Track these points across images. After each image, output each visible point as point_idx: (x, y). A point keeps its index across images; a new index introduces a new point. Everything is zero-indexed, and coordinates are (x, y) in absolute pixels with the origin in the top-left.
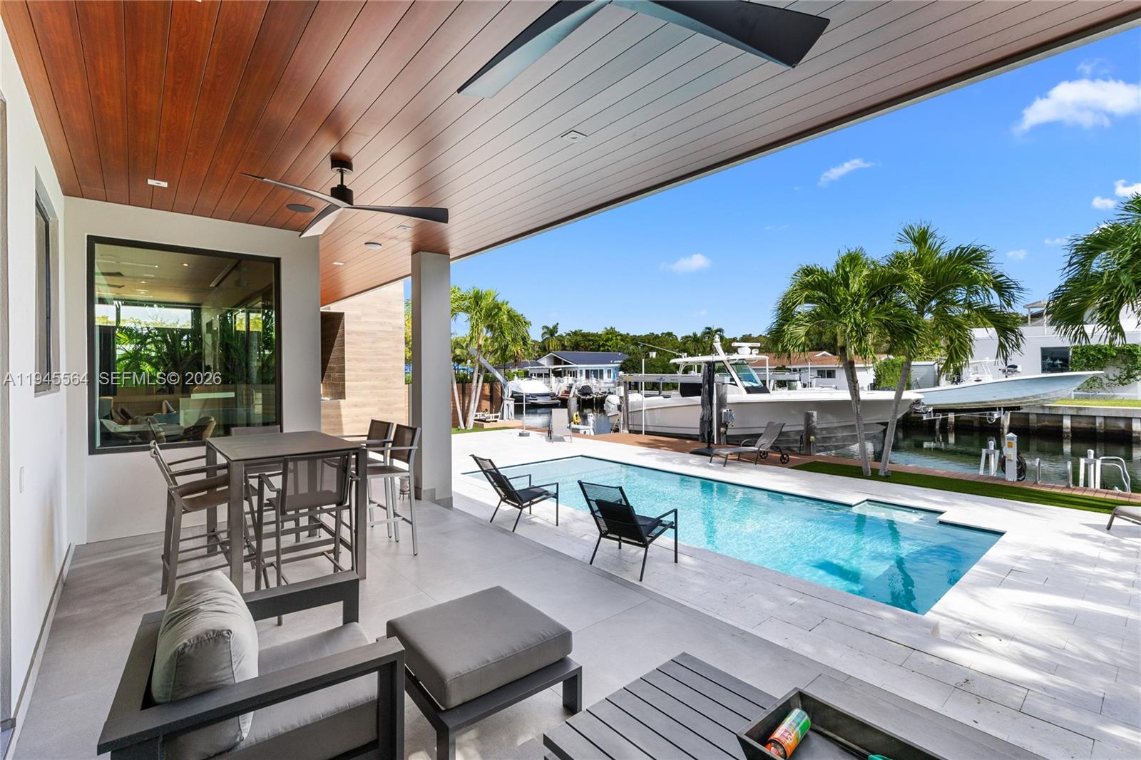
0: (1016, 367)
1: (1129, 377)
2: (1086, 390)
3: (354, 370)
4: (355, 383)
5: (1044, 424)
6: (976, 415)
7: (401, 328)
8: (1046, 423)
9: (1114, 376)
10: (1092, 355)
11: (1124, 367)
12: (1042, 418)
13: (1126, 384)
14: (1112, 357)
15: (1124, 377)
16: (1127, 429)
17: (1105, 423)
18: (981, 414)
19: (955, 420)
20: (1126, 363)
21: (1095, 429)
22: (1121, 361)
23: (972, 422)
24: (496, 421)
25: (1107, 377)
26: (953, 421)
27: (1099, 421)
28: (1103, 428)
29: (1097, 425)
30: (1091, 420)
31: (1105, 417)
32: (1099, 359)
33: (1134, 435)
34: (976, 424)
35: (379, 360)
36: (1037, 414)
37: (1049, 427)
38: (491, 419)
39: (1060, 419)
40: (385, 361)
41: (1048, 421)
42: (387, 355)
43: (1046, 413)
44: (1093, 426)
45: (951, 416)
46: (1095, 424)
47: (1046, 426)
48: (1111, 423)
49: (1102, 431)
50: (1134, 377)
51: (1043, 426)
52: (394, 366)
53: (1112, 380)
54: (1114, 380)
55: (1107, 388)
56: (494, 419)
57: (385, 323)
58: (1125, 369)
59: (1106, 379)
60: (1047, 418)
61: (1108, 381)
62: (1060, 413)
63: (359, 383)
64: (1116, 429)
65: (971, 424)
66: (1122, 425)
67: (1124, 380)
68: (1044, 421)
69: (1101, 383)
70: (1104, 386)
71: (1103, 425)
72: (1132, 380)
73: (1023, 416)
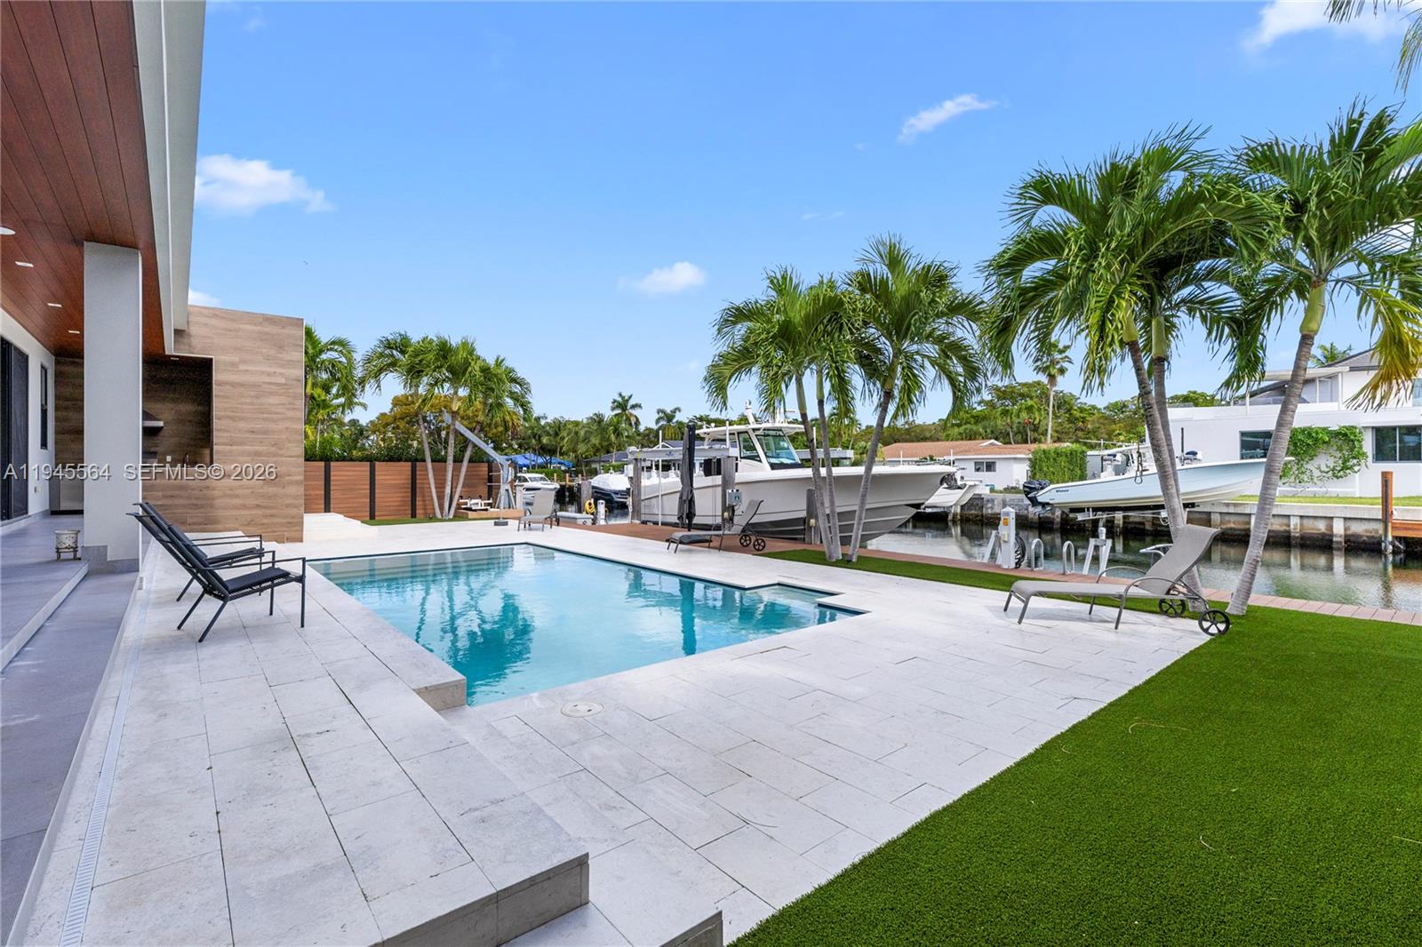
0: (1194, 454)
1: (1345, 468)
2: (1293, 484)
3: (228, 431)
4: (229, 447)
5: (1229, 526)
6: (1148, 514)
7: (299, 380)
8: (1232, 525)
9: (1327, 467)
10: (1300, 440)
11: (1338, 454)
12: (1227, 518)
13: (1341, 477)
14: (1324, 442)
15: (1339, 468)
16: (1327, 532)
17: (1301, 525)
18: (1153, 514)
19: (1124, 523)
20: (1341, 450)
21: (1289, 532)
22: (1335, 448)
23: (1143, 524)
24: (486, 510)
25: (1319, 468)
26: (1121, 522)
27: (1294, 522)
28: (1298, 530)
29: (1292, 526)
30: (1285, 521)
31: (1301, 517)
32: (1308, 445)
33: (1334, 539)
34: (1148, 527)
35: (264, 419)
36: (1220, 513)
37: (1235, 529)
38: (480, 508)
39: (1247, 520)
40: (273, 421)
41: (1234, 523)
42: (277, 413)
43: (1231, 511)
44: (1287, 529)
45: (1119, 516)
46: (1289, 526)
47: (1231, 529)
48: (1309, 524)
49: (1298, 535)
50: (1351, 468)
51: (1227, 529)
52: (287, 428)
53: (1324, 472)
54: (1327, 473)
55: (1318, 482)
56: (483, 508)
57: (275, 372)
58: (1340, 458)
59: (1318, 471)
60: (1232, 518)
61: (1319, 474)
62: (1247, 511)
63: (234, 448)
64: (1315, 531)
65: (1142, 527)
66: (1321, 526)
67: (1339, 471)
68: (1229, 522)
69: (1311, 476)
70: (1315, 480)
71: (1299, 527)
72: (1348, 471)
73: (1204, 516)
